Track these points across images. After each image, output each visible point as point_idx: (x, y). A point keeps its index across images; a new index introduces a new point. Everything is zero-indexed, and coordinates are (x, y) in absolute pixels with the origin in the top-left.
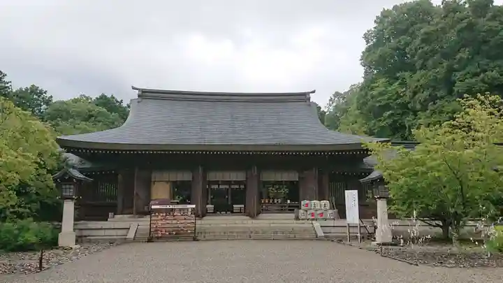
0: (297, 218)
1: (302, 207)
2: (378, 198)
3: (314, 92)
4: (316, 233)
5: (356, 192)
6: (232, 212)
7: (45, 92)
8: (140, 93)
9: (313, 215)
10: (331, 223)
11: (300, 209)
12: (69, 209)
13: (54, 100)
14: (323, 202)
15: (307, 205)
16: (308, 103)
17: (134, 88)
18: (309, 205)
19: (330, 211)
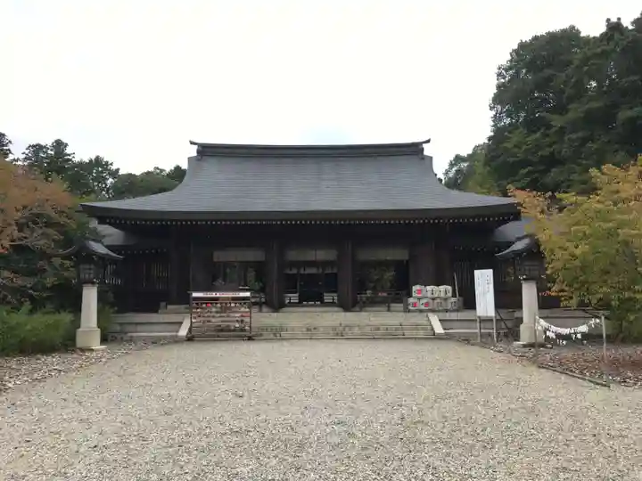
0: (407, 310)
1: (414, 295)
2: (524, 279)
3: (428, 141)
4: (433, 329)
5: (490, 272)
6: (322, 302)
7: (111, 164)
8: (200, 149)
9: (427, 304)
10: (454, 316)
11: (411, 296)
12: (90, 296)
13: (121, 173)
14: (442, 288)
15: (420, 291)
16: (420, 156)
17: (192, 143)
18: (424, 292)
19: (453, 299)
